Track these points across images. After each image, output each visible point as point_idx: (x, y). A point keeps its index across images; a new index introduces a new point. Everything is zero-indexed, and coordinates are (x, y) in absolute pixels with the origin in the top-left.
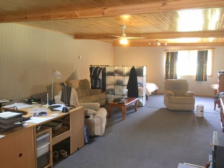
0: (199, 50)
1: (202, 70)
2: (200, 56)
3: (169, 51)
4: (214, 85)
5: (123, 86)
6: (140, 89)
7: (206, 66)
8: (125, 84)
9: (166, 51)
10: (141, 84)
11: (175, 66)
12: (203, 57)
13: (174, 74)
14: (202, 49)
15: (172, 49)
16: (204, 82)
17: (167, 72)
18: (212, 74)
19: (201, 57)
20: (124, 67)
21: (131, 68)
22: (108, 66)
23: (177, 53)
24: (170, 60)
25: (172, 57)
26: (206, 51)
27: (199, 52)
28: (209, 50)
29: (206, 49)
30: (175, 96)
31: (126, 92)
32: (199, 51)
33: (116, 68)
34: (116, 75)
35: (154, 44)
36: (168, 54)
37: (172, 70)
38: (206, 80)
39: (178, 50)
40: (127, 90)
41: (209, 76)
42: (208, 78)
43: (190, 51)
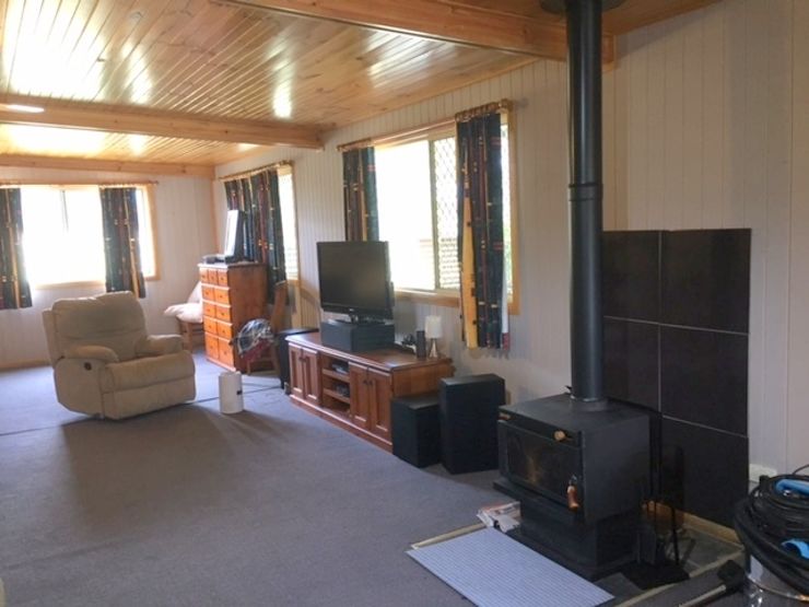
0: (104, 187)
1: (124, 259)
2: (110, 209)
4: (169, 308)
7: (136, 245)
11: (17, 249)
12: (120, 210)
13: (16, 283)
14: (114, 183)
18: (158, 270)
19: (115, 210)
23: (16, 194)
26: (131, 189)
27: (104, 193)
28: (137, 186)
29: (129, 183)
30: (121, 361)
32: (106, 190)
38: (142, 293)
39: (20, 183)
41: (150, 279)
42: (147, 285)
43: (66, 187)
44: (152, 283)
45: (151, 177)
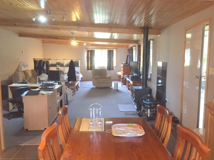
1: (110, 63)
3: (89, 49)
4: (118, 72)
5: (64, 74)
6: (77, 76)
7: (113, 60)
8: (66, 73)
9: (87, 49)
10: (77, 72)
11: (94, 60)
13: (93, 66)
14: (110, 49)
15: (90, 48)
16: (112, 71)
17: (88, 64)
18: (116, 65)
19: (110, 54)
20: (64, 60)
21: (70, 61)
22: (50, 59)
23: (94, 50)
24: (89, 56)
25: (91, 53)
27: (108, 51)
28: (114, 50)
29: (112, 49)
30: (101, 79)
31: (66, 78)
33: (58, 61)
34: (57, 66)
35: (82, 44)
36: (88, 51)
37: (91, 63)
38: (113, 69)
39: (95, 49)
40: (67, 77)
41: (115, 67)
42: (114, 68)
43: (103, 50)
44: (115, 68)
45: (116, 48)
